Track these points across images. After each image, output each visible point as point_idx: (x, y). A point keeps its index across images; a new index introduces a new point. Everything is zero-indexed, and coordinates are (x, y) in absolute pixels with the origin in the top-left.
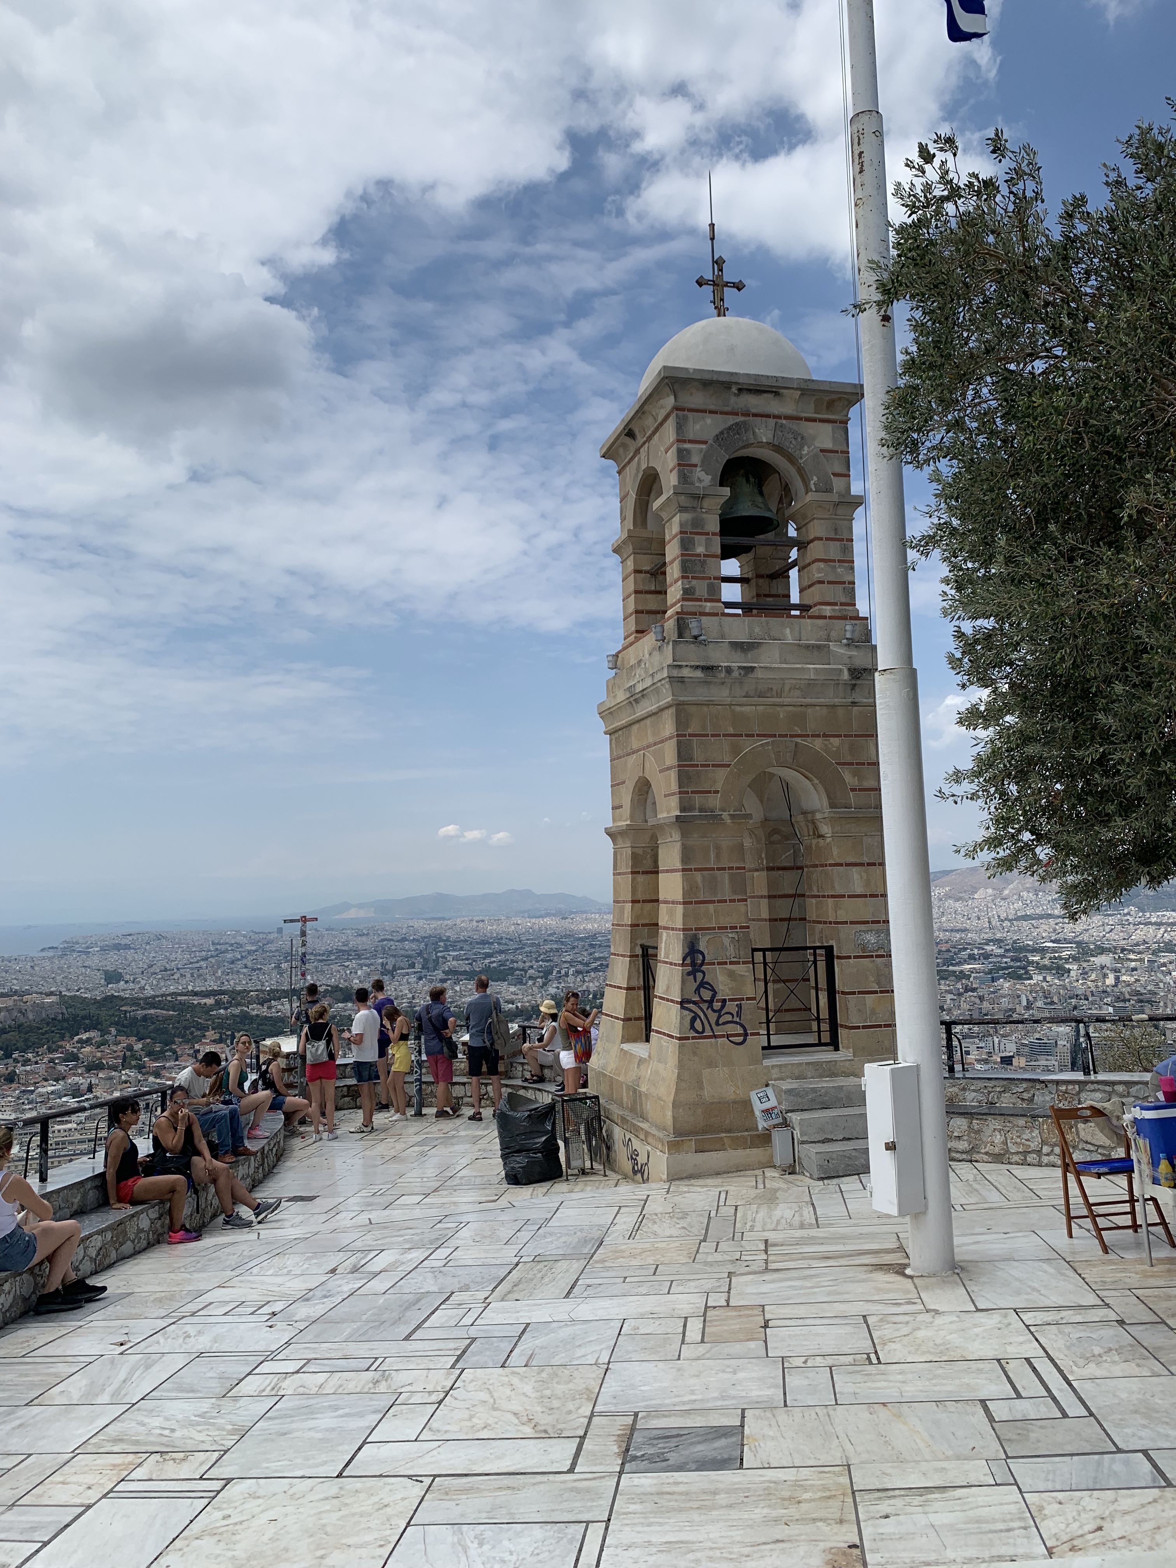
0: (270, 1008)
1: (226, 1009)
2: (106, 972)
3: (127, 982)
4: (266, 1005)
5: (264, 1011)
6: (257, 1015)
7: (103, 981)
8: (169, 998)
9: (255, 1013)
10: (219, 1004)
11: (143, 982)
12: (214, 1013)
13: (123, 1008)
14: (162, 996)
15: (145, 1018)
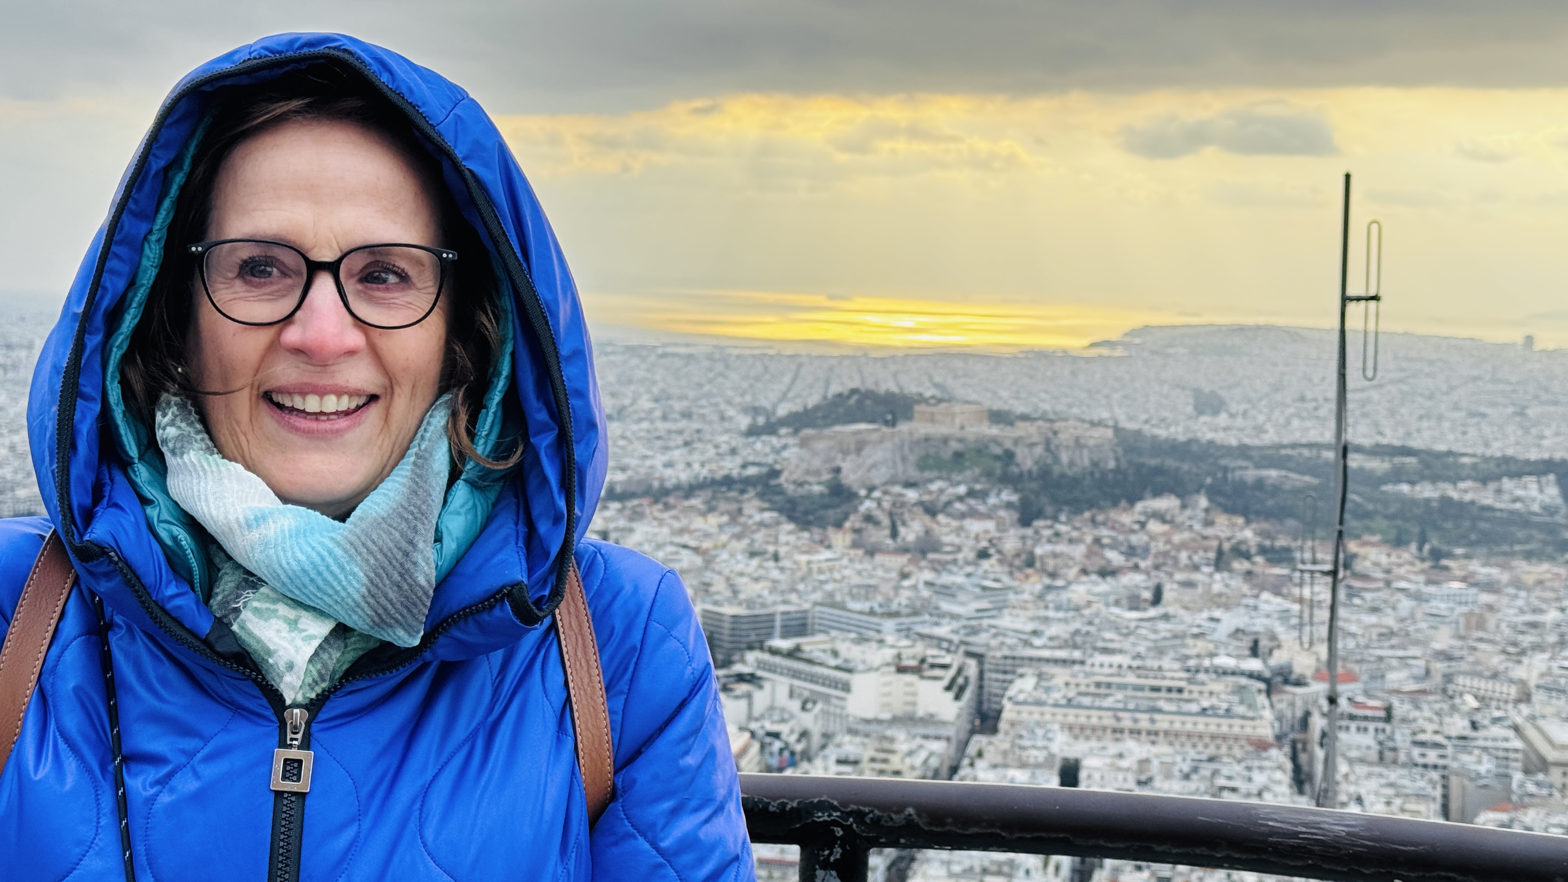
0: (1499, 491)
1: (1412, 483)
2: (1197, 393)
3: (1232, 416)
4: (1492, 486)
5: (1486, 497)
6: (1473, 503)
7: (1190, 409)
8: (1306, 452)
9: (1468, 497)
10: (1397, 475)
11: (1261, 418)
12: (1388, 488)
13: (1223, 462)
14: (1294, 446)
15: (1260, 484)
